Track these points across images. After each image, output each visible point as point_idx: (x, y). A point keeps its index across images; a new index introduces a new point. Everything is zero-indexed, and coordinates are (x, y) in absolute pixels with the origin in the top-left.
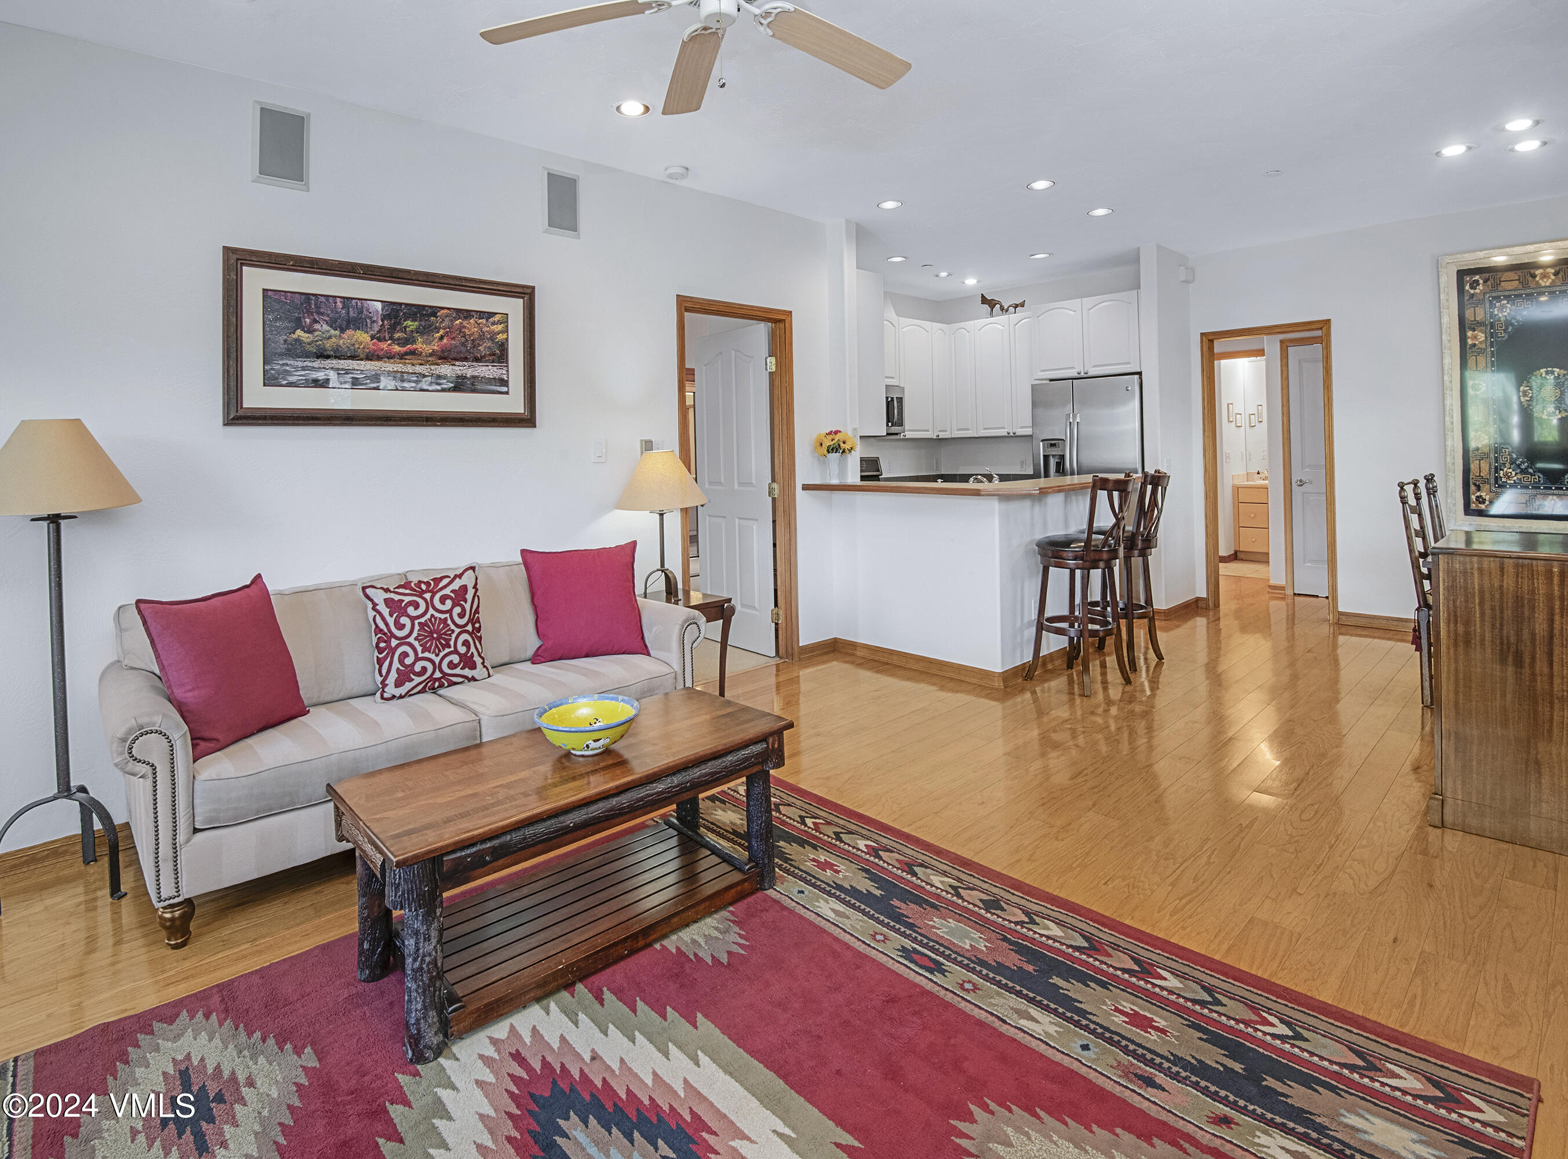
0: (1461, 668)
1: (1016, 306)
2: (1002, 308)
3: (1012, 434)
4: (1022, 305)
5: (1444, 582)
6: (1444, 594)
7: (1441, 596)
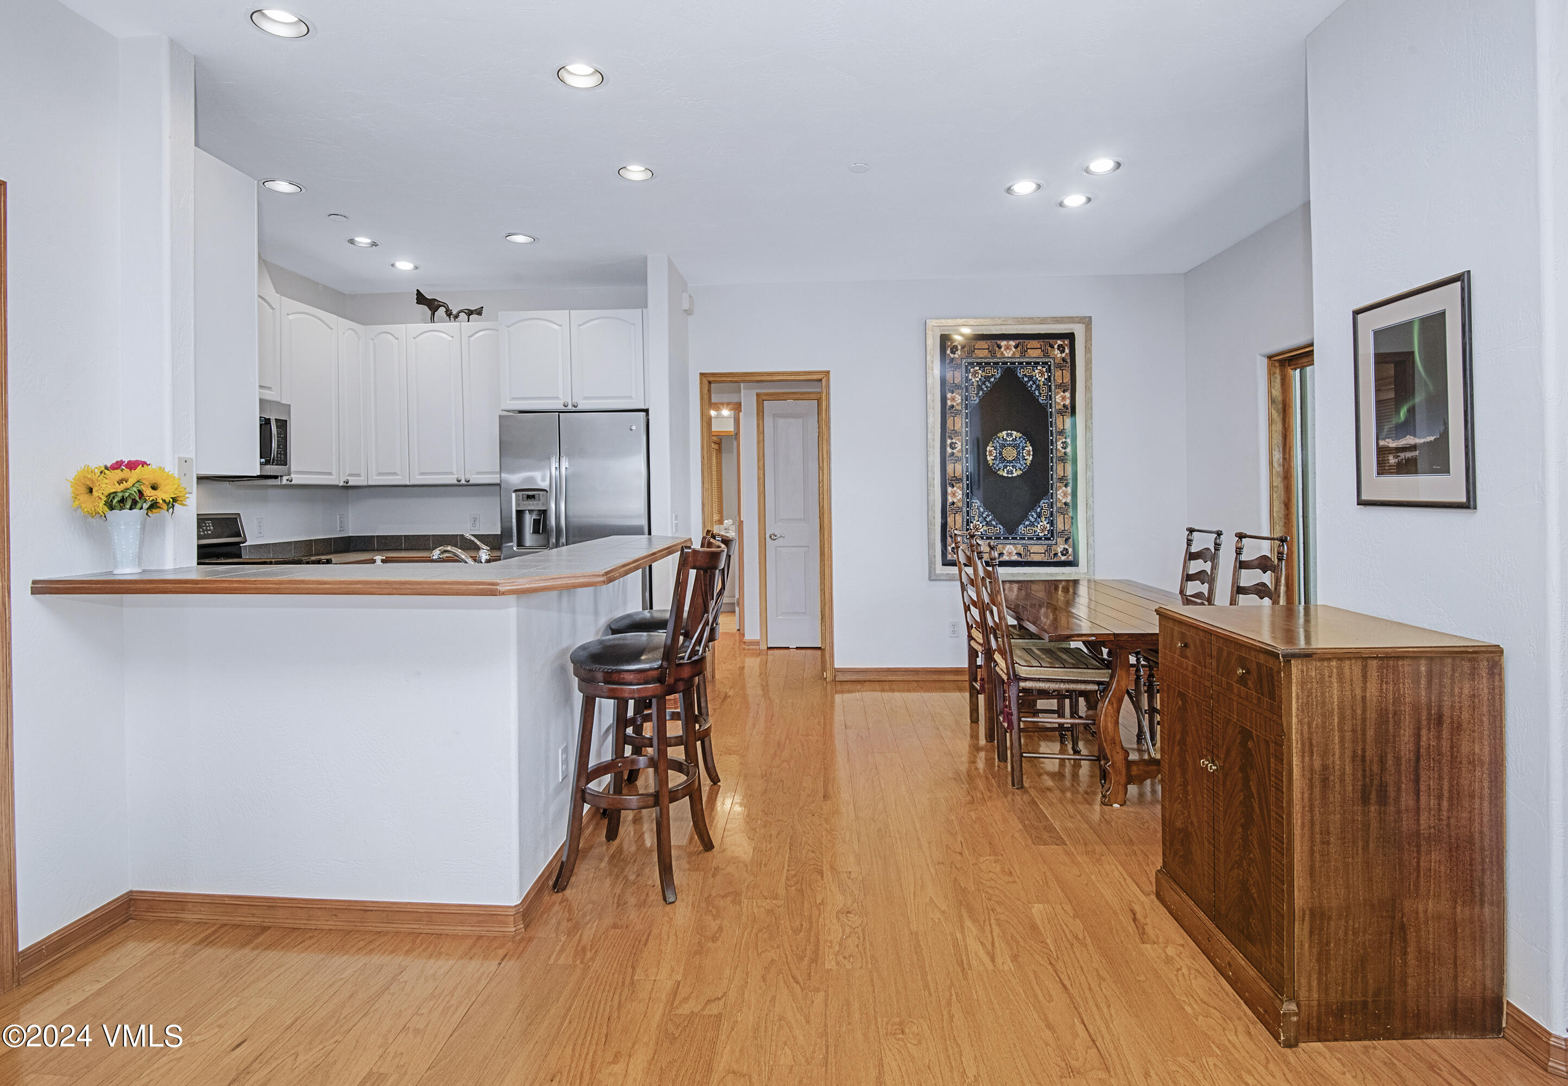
0: (1317, 817)
1: (470, 313)
2: (449, 313)
3: (463, 482)
4: (479, 312)
5: (1298, 699)
6: (1297, 715)
7: (1294, 719)
